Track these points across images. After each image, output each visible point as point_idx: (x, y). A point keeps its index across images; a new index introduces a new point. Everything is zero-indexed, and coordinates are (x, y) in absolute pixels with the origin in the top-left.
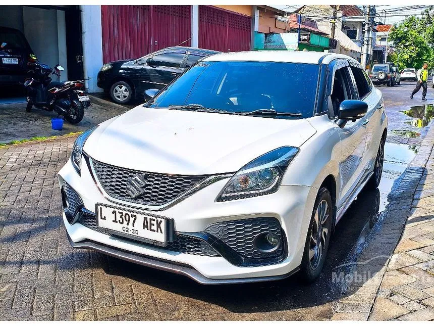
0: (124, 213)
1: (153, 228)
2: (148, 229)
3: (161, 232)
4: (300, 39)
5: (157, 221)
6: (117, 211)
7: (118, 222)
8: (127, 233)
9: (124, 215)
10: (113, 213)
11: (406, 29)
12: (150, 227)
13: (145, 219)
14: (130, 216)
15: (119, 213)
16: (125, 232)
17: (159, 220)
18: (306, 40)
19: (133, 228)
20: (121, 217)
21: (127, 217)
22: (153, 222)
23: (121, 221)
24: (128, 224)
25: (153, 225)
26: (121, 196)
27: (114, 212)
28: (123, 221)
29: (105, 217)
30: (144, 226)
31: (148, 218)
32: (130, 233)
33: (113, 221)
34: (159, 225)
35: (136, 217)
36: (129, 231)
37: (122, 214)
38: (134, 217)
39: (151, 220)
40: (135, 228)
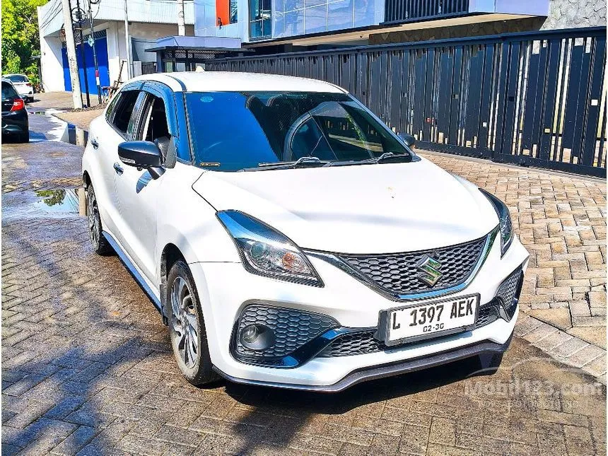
0: (428, 307)
1: (462, 312)
2: (456, 317)
3: (471, 313)
5: (468, 301)
6: (418, 309)
7: (418, 323)
8: (429, 332)
9: (427, 311)
10: (412, 314)
12: (459, 312)
13: (455, 305)
14: (435, 309)
15: (421, 310)
16: (427, 332)
17: (471, 299)
20: (423, 315)
21: (431, 311)
22: (462, 305)
23: (422, 321)
24: (431, 322)
25: (463, 308)
26: (412, 289)
27: (414, 313)
28: (425, 320)
29: (399, 324)
30: (452, 314)
31: (458, 302)
32: (433, 330)
33: (411, 325)
34: (469, 306)
35: (442, 307)
36: (432, 329)
37: (425, 310)
38: (440, 309)
39: (460, 303)
40: (439, 323)
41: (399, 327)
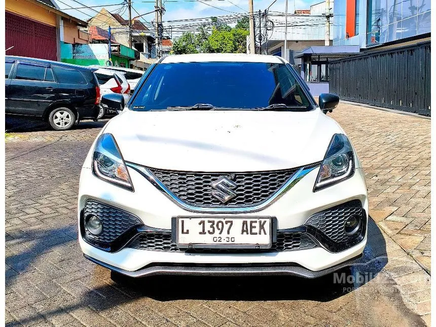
0: (216, 220)
1: (254, 230)
2: (248, 234)
3: (265, 234)
4: (110, 50)
5: (260, 222)
6: (206, 220)
7: (207, 233)
8: (220, 243)
9: (216, 223)
10: (200, 224)
11: (184, 44)
12: (251, 230)
13: (245, 223)
14: (224, 223)
15: (209, 222)
16: (217, 242)
17: (263, 220)
18: (117, 51)
19: (228, 236)
20: (212, 226)
21: (220, 225)
22: (254, 224)
23: (211, 231)
24: (220, 233)
25: (255, 227)
26: (205, 203)
27: (203, 223)
28: (214, 231)
29: (188, 231)
30: (243, 231)
31: (249, 221)
32: (224, 242)
33: (200, 233)
34: (262, 227)
35: (232, 222)
36: (222, 240)
37: (213, 222)
38: (229, 224)
39: (251, 222)
40: (230, 236)
41: (188, 232)
